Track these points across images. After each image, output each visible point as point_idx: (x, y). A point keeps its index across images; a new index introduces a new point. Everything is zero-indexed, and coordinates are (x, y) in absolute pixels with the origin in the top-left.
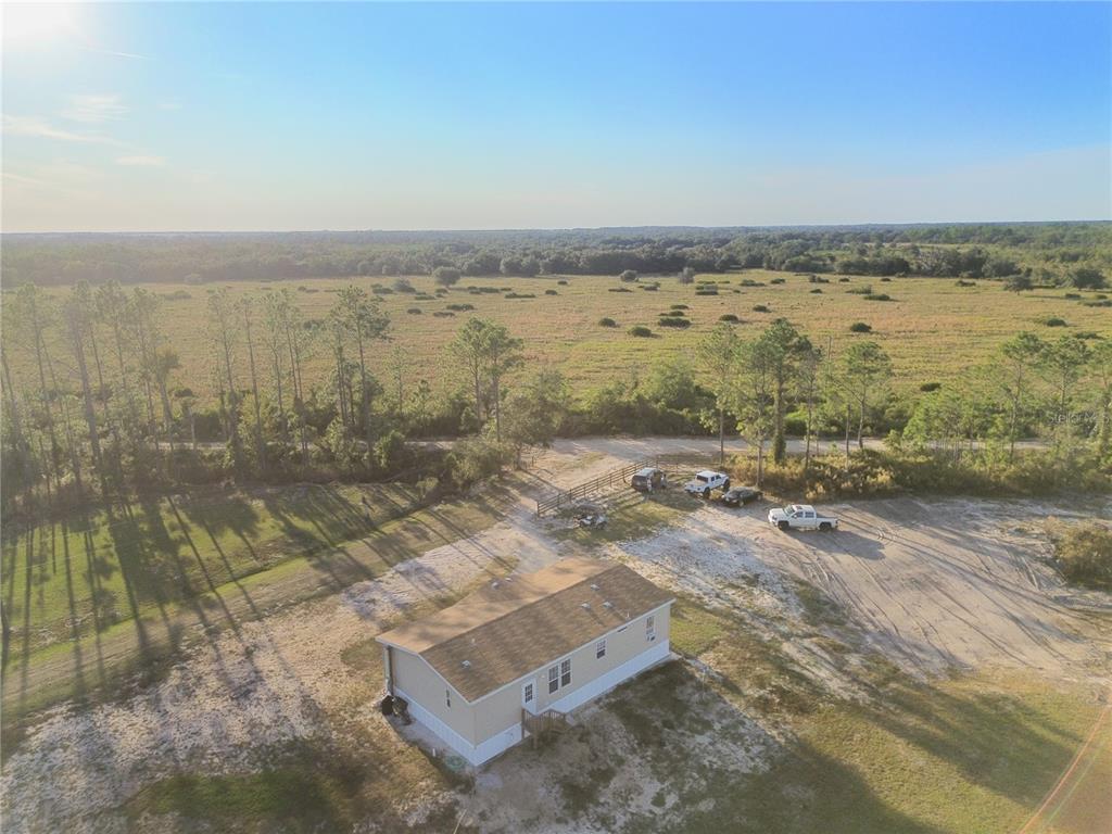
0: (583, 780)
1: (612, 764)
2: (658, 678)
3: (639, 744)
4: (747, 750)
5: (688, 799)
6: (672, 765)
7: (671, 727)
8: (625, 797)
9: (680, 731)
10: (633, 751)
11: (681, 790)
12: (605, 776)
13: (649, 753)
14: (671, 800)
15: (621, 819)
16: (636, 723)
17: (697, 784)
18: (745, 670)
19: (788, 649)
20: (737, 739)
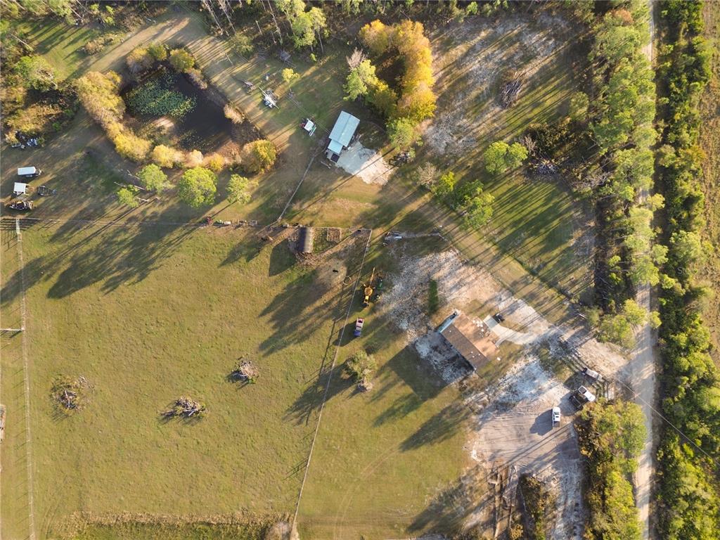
0: (438, 349)
1: (443, 354)
2: (467, 364)
3: (448, 359)
4: (448, 378)
5: (436, 366)
6: (443, 363)
7: (453, 365)
8: (436, 356)
9: (452, 367)
10: (446, 358)
12: (440, 352)
13: (446, 360)
14: (436, 363)
15: (431, 355)
16: (454, 359)
17: (440, 368)
18: (472, 382)
19: (482, 393)
20: (451, 376)
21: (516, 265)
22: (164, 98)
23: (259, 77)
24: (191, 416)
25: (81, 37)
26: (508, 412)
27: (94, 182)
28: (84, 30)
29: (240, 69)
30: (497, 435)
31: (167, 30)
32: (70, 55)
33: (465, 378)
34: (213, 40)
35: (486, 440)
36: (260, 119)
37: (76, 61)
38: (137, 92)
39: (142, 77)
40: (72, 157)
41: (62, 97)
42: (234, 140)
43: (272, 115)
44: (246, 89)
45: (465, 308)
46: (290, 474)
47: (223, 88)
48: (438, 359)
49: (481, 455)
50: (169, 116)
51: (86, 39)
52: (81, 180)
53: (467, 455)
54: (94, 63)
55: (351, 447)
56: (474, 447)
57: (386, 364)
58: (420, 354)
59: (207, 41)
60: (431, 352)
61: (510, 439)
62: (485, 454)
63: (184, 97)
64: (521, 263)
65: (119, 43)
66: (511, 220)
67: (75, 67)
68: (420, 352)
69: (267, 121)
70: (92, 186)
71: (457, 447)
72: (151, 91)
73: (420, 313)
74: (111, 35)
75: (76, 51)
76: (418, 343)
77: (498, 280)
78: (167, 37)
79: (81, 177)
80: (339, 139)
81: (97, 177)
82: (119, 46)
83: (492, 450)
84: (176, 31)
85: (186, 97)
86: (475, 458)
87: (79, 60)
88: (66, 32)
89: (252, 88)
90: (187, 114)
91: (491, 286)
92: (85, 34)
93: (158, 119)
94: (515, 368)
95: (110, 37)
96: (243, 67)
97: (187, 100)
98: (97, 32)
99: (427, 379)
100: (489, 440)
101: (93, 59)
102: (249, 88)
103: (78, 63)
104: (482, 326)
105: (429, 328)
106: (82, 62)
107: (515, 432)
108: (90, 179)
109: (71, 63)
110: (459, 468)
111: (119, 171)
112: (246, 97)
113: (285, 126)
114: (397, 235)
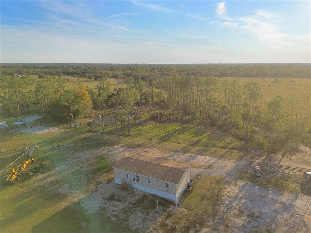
0: (116, 198)
1: (123, 201)
3: (133, 203)
4: (139, 224)
5: (115, 216)
7: (142, 208)
9: (142, 210)
10: (129, 203)
11: (119, 214)
12: (119, 200)
13: (130, 206)
14: (115, 213)
15: (106, 206)
17: (121, 216)
18: (181, 219)
20: (144, 221)
33: (168, 217)
60: (105, 203)
94: (229, 192)
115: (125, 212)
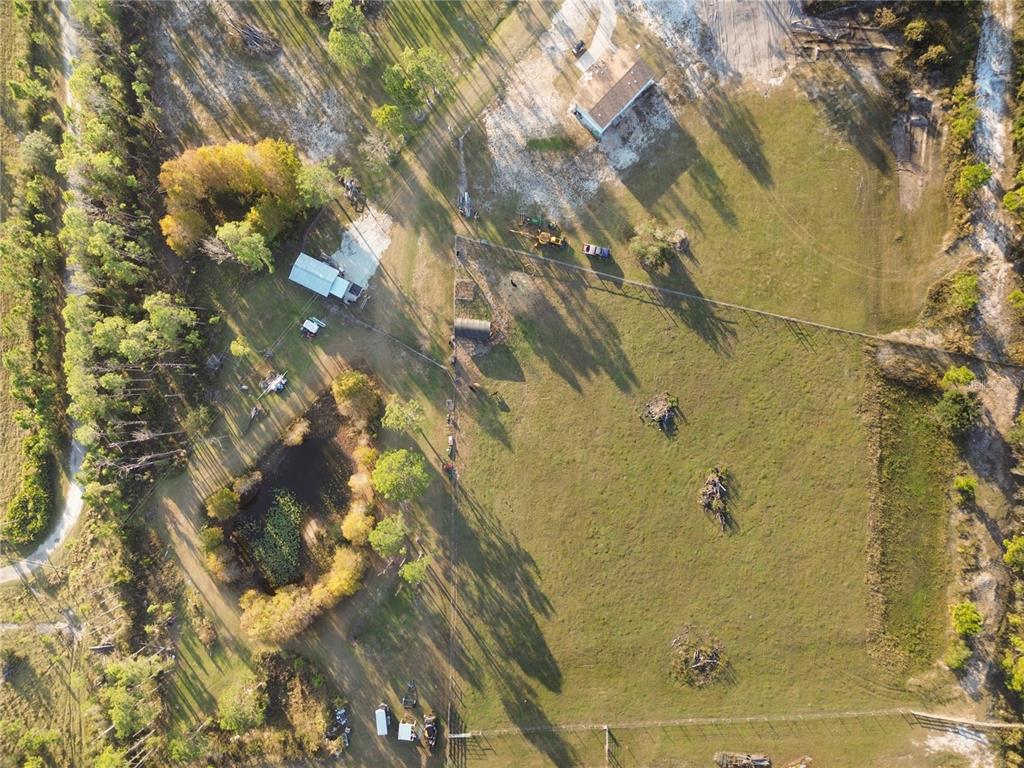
0: (626, 136)
1: (633, 129)
2: (647, 94)
3: (640, 121)
4: (666, 121)
5: (649, 139)
6: (646, 129)
7: (648, 114)
8: (635, 140)
10: (638, 124)
11: (648, 136)
12: (630, 133)
13: (642, 124)
14: (646, 139)
15: (634, 146)
16: (639, 114)
17: (652, 134)
18: (672, 86)
19: (688, 72)
20: (664, 117)
21: (504, 27)
22: (277, 534)
23: (244, 399)
24: (727, 486)
25: (191, 650)
26: (714, 35)
27: (395, 630)
28: (181, 646)
29: (233, 426)
30: (747, 49)
31: (180, 528)
32: (217, 666)
33: (666, 96)
34: (194, 465)
35: (755, 65)
36: (303, 396)
37: (225, 658)
38: (269, 572)
39: (248, 565)
40: (362, 660)
41: (277, 677)
42: (333, 433)
43: (298, 380)
44: (261, 416)
45: (565, 98)
46: (807, 346)
47: (260, 448)
48: (639, 137)
49: (778, 72)
50: (302, 527)
51: (195, 643)
52: (394, 648)
53: (776, 91)
54: (229, 632)
55: (768, 259)
56: (765, 82)
57: (648, 212)
58: (634, 163)
59: (195, 473)
60: (630, 147)
61: (753, 31)
62: (775, 67)
63: (273, 505)
64: (500, 20)
65: (201, 596)
66: (440, 36)
67: (234, 658)
68: (630, 163)
69: (306, 387)
70: (402, 632)
71: (766, 107)
72: (266, 553)
73: (574, 164)
74: (188, 608)
75: (212, 658)
76: (618, 166)
77: (524, 52)
78: (190, 529)
79: (389, 647)
80: (329, 282)
81: (388, 626)
82: (204, 596)
83: (770, 57)
84: (182, 515)
85: (274, 502)
86: (781, 79)
87: (225, 653)
88: (185, 673)
89: (260, 408)
90: (298, 500)
91: (535, 62)
92: (187, 645)
93: (305, 542)
94: (650, 25)
95: (192, 608)
96: (230, 422)
97: (278, 502)
98: (184, 627)
99: (668, 152)
100: (756, 60)
101: (222, 632)
102: (260, 412)
103: (229, 653)
104: (591, 73)
105: (596, 150)
106: (227, 648)
107: (743, 24)
108: (392, 635)
109: (229, 665)
110: (795, 103)
111: (379, 594)
112: (272, 416)
113: (312, 362)
114: (464, 199)
115: (648, 130)
